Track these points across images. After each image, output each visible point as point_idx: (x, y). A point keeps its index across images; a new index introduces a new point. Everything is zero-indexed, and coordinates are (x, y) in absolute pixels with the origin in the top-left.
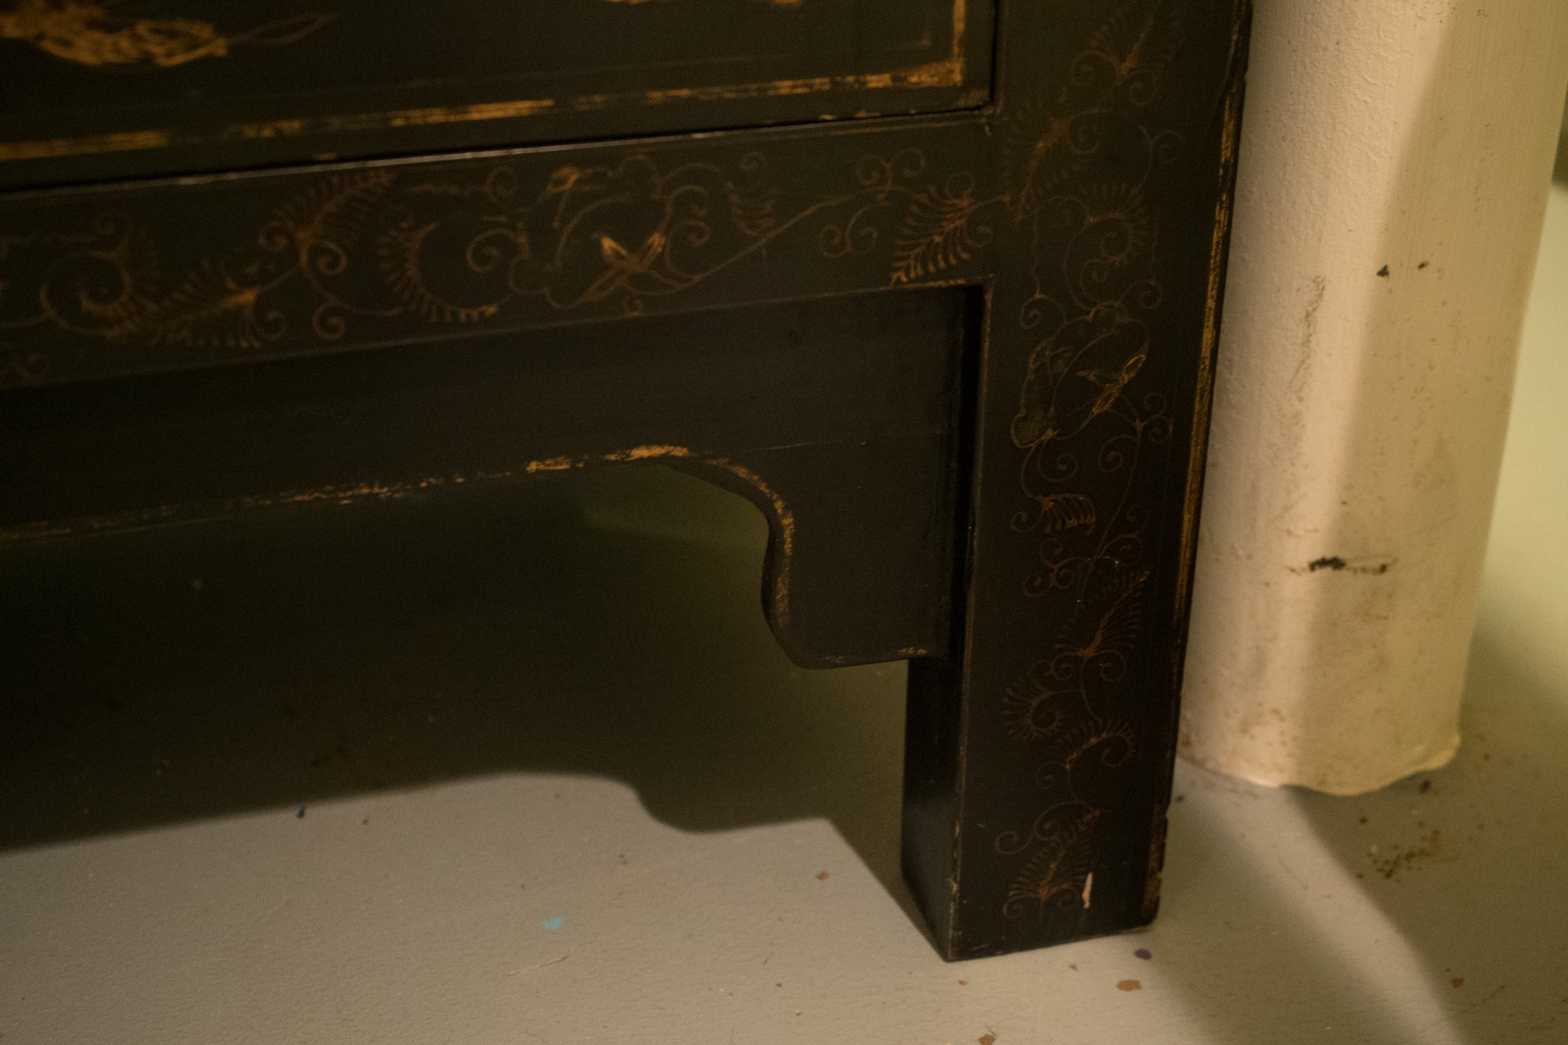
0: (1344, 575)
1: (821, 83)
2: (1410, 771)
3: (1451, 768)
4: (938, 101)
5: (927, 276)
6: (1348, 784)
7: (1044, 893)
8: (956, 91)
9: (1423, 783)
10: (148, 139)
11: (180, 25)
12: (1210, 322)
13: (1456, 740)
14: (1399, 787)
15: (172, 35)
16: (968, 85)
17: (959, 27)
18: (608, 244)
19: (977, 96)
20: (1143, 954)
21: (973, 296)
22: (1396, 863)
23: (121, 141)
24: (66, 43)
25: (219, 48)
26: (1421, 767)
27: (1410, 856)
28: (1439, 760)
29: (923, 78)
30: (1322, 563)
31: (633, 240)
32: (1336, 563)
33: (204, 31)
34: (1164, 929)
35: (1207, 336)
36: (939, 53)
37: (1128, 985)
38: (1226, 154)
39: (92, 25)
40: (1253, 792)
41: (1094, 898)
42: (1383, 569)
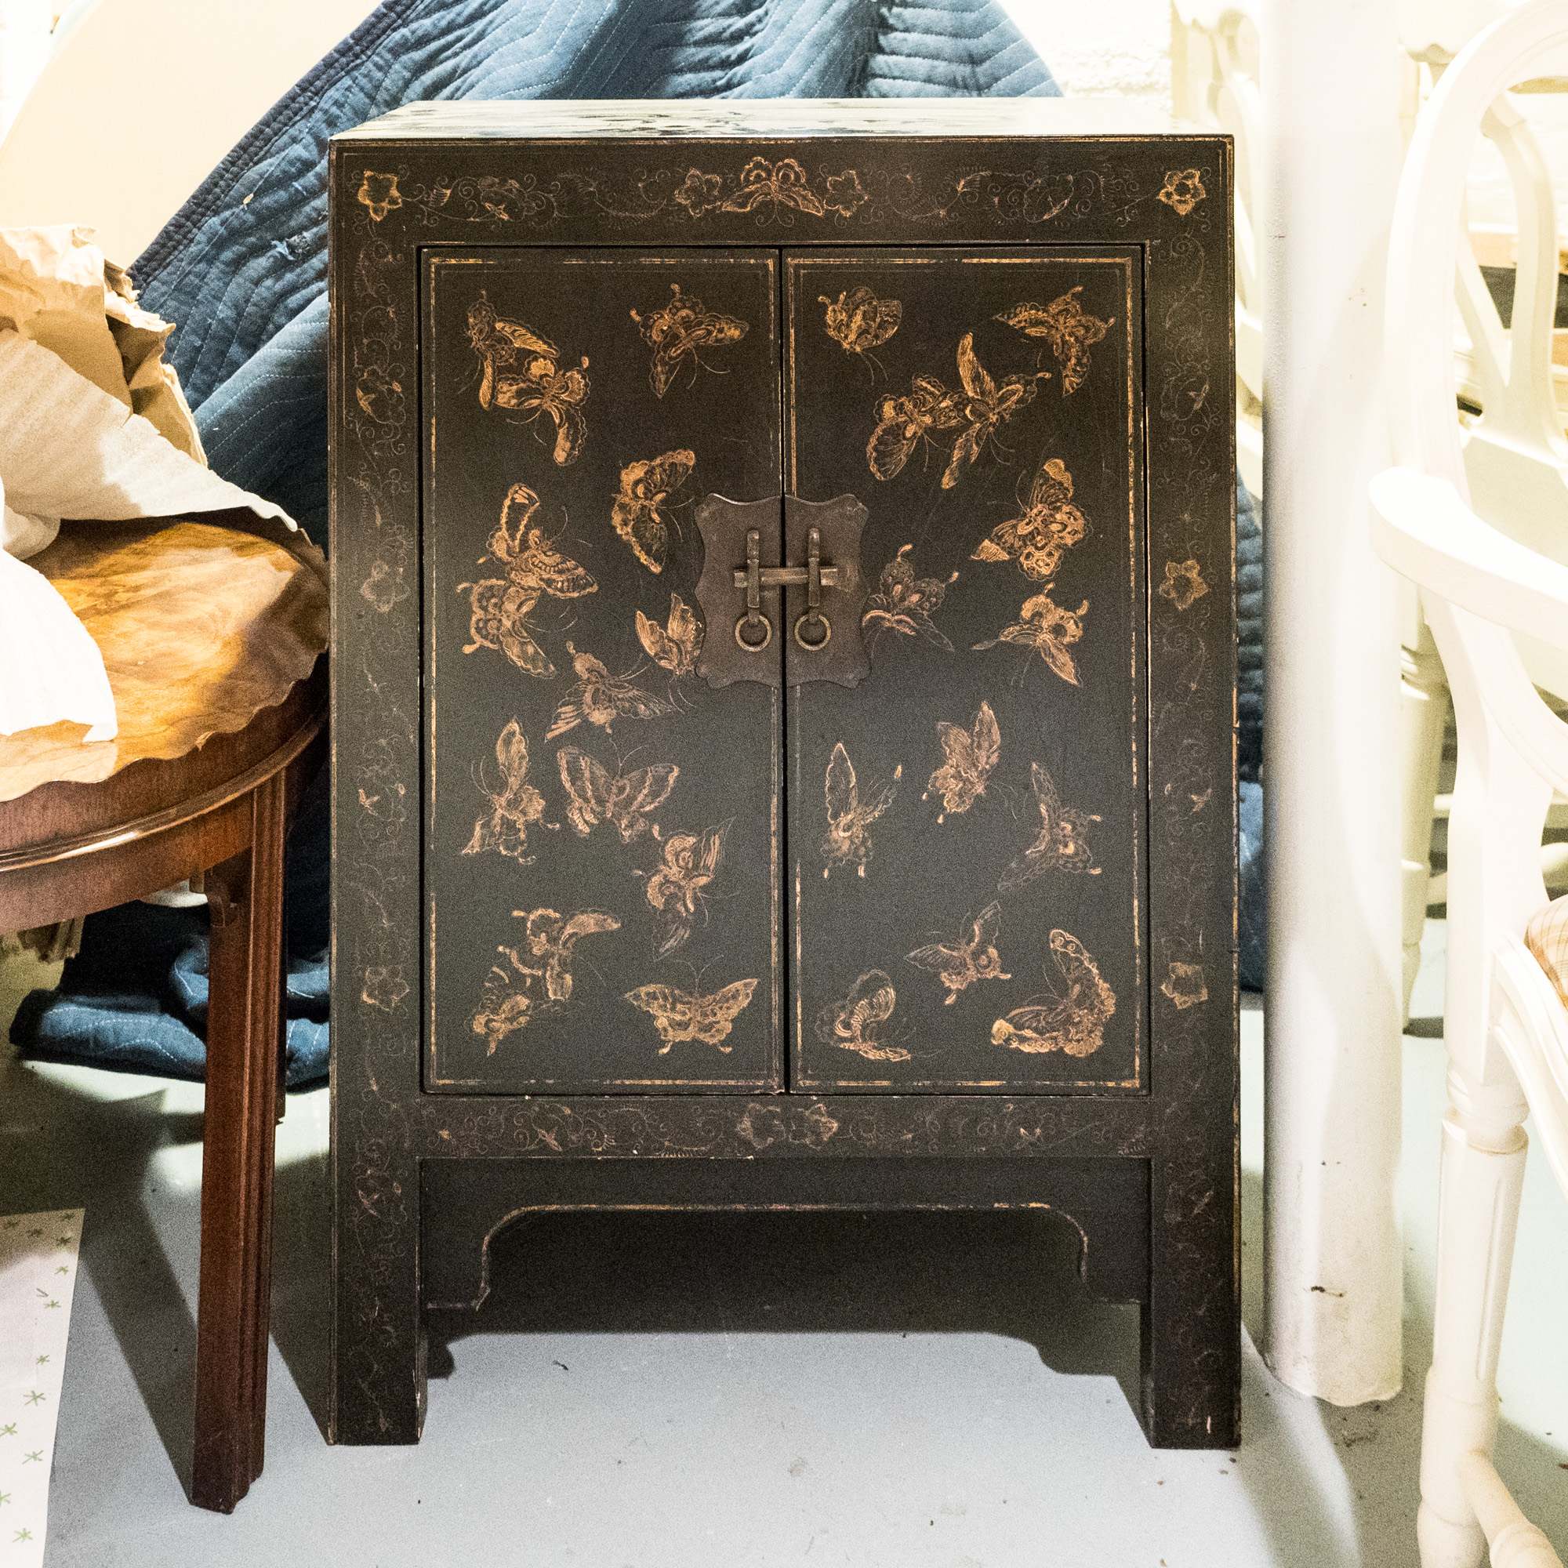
0: (1324, 1294)
1: (1092, 1083)
2: (1370, 1399)
3: (1391, 1402)
4: (1131, 1093)
5: (1131, 1153)
6: (1342, 1400)
7: (1190, 1422)
8: (1138, 1090)
9: (1376, 1406)
10: (885, 1083)
11: (899, 1050)
12: (1237, 1182)
13: (1399, 1388)
14: (1364, 1406)
15: (896, 1052)
16: (1142, 1087)
17: (1137, 1069)
18: (1022, 1130)
19: (1144, 1092)
20: (1233, 1460)
21: (1149, 1161)
22: (1354, 1441)
23: (878, 1083)
24: (866, 1052)
25: (909, 1057)
26: (1376, 1398)
27: (1362, 1439)
28: (1385, 1397)
29: (1125, 1084)
30: (1315, 1288)
31: (1030, 1130)
32: (1322, 1290)
33: (905, 1052)
34: (1244, 1449)
35: (1236, 1187)
36: (1133, 1077)
37: (1224, 1472)
38: (1236, 1120)
39: (874, 1047)
40: (1299, 1397)
41: (1212, 1430)
42: (1341, 1295)
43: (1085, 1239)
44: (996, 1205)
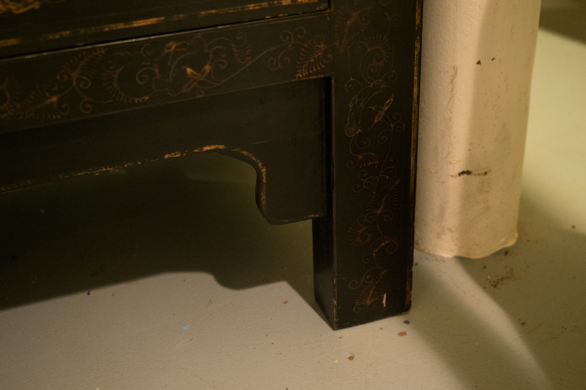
0: (471, 177)
1: (265, 4)
2: (500, 248)
3: (515, 246)
4: (309, 9)
5: (310, 75)
6: (478, 254)
7: (368, 302)
8: (316, 4)
9: (506, 252)
12: (416, 85)
13: (516, 235)
14: (497, 254)
15: (18, 1)
18: (189, 70)
19: (323, 6)
20: (407, 322)
21: (327, 81)
22: (497, 282)
25: (37, 5)
26: (504, 246)
27: (502, 279)
28: (511, 243)
30: (463, 173)
31: (198, 68)
32: (468, 173)
34: (413, 312)
35: (415, 90)
37: (402, 334)
38: (418, 22)
40: (443, 260)
41: (386, 303)
42: (486, 173)
43: (264, 170)
44: (167, 156)
